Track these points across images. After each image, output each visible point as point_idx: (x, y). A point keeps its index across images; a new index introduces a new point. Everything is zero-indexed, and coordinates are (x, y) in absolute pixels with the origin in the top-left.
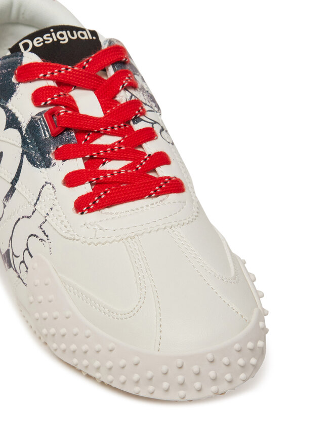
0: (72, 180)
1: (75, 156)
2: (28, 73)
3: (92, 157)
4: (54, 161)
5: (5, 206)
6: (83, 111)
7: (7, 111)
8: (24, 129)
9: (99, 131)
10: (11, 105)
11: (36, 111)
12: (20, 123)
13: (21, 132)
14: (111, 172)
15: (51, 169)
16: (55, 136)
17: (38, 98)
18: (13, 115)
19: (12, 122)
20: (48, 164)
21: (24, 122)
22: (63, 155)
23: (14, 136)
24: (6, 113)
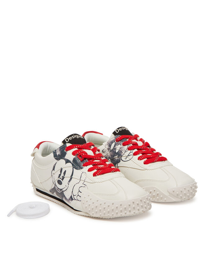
0: (90, 170)
1: (90, 165)
2: (69, 148)
3: (94, 164)
4: (83, 167)
5: (69, 184)
6: (88, 154)
7: (65, 159)
8: (72, 162)
9: (94, 159)
10: (66, 157)
11: (74, 157)
12: (70, 161)
13: (71, 163)
14: (101, 167)
15: (83, 169)
16: (82, 161)
17: (74, 153)
18: (67, 160)
19: (67, 161)
20: (82, 168)
21: (71, 160)
22: (86, 165)
23: (69, 165)
24: (65, 160)
